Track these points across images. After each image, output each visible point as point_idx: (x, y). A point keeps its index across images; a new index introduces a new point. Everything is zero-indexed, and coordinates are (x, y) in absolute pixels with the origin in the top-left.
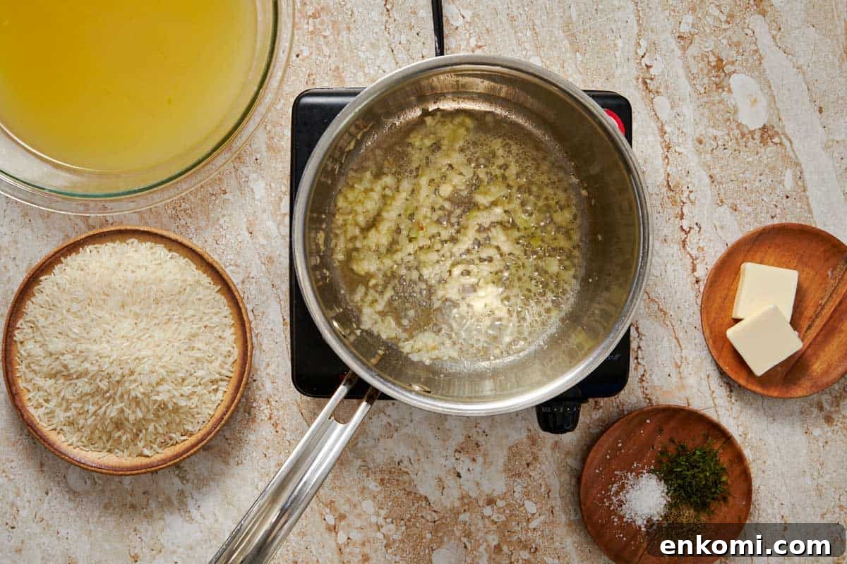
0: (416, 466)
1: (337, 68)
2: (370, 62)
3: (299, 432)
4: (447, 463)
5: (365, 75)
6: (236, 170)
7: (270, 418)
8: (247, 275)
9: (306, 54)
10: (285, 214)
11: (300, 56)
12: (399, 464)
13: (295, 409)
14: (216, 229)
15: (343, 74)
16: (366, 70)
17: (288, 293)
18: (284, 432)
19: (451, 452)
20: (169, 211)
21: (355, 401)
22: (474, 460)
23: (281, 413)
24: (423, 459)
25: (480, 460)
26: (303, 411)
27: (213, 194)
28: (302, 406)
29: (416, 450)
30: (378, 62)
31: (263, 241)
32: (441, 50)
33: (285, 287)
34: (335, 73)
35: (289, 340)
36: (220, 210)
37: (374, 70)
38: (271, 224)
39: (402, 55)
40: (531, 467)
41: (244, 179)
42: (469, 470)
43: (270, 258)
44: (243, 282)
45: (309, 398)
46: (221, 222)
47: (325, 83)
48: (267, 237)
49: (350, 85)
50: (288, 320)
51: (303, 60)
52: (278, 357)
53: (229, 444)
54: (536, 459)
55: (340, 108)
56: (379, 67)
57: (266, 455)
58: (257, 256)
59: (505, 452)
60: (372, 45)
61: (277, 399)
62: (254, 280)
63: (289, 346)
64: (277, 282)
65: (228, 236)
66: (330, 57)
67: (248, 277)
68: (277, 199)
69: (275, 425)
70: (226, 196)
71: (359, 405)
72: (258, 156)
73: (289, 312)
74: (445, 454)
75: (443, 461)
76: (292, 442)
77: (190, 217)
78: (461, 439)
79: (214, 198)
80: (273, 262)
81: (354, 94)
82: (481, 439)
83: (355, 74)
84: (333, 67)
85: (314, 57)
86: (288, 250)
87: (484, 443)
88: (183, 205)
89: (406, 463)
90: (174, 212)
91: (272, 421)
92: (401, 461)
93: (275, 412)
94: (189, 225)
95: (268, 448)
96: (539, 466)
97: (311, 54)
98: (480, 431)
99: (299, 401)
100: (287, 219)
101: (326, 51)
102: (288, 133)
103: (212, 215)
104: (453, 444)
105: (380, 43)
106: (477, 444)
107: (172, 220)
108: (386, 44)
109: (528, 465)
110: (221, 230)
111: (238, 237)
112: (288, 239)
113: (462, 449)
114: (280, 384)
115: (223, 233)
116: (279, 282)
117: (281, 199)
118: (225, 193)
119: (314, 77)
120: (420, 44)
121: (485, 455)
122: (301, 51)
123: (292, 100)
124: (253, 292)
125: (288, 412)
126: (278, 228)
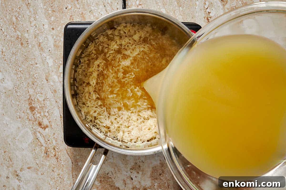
0: (115, 175)
1: (82, 13)
2: (96, 11)
3: (67, 161)
4: (127, 174)
5: (94, 16)
6: (41, 54)
7: (55, 156)
8: (45, 97)
9: (70, 7)
10: (61, 73)
11: (67, 8)
12: (107, 174)
13: (65, 152)
14: (33, 79)
15: (85, 16)
16: (94, 14)
17: (62, 105)
18: (61, 161)
19: (129, 169)
20: (14, 72)
21: (90, 149)
22: (138, 173)
23: (59, 154)
24: (117, 172)
25: (140, 173)
26: (68, 153)
27: (31, 65)
28: (68, 150)
29: (115, 169)
30: (99, 11)
31: (52, 84)
32: (124, 7)
33: (61, 102)
34: (82, 15)
35: (63, 124)
36: (34, 71)
37: (98, 14)
38: (55, 77)
39: (108, 8)
40: (161, 175)
41: (44, 59)
42: (136, 177)
43: (55, 90)
44: (44, 100)
45: (71, 148)
46: (35, 76)
47: (77, 19)
48: (54, 82)
49: (87, 20)
50: (62, 116)
51: (68, 10)
52: (58, 131)
53: (38, 166)
54: (163, 172)
55: (84, 29)
56: (99, 13)
57: (53, 171)
58: (50, 90)
59: (151, 169)
60: (96, 3)
61: (58, 148)
62: (48, 100)
63: (63, 127)
64: (58, 100)
65: (38, 82)
66: (79, 9)
67: (46, 98)
68: (58, 66)
69: (57, 158)
70: (37, 65)
71: (91, 150)
72: (50, 49)
73: (63, 112)
74: (126, 170)
75: (125, 173)
76: (64, 165)
77: (22, 74)
78: (133, 164)
79: (32, 66)
80: (56, 92)
81: (90, 24)
82: (141, 164)
83: (89, 16)
84: (81, 13)
85: (73, 9)
86: (62, 87)
87: (142, 166)
88: (19, 69)
89: (110, 174)
90: (16, 72)
91: (56, 157)
92: (108, 173)
93: (57, 153)
94: (22, 77)
95: (54, 168)
96: (164, 175)
97: (72, 7)
98: (141, 161)
99: (67, 149)
100: (62, 75)
101: (78, 6)
102: (62, 40)
103: (31, 73)
104: (129, 166)
105: (100, 3)
106: (139, 166)
107: (15, 75)
108: (102, 4)
109: (160, 174)
110: (35, 79)
111: (42, 82)
112: (62, 83)
113: (133, 168)
114: (59, 142)
115: (36, 80)
116: (59, 100)
117: (59, 67)
118: (37, 64)
119: (73, 17)
120: (116, 4)
121: (143, 171)
122: (68, 6)
123: (64, 26)
124: (48, 105)
125: (62, 153)
126: (58, 79)
